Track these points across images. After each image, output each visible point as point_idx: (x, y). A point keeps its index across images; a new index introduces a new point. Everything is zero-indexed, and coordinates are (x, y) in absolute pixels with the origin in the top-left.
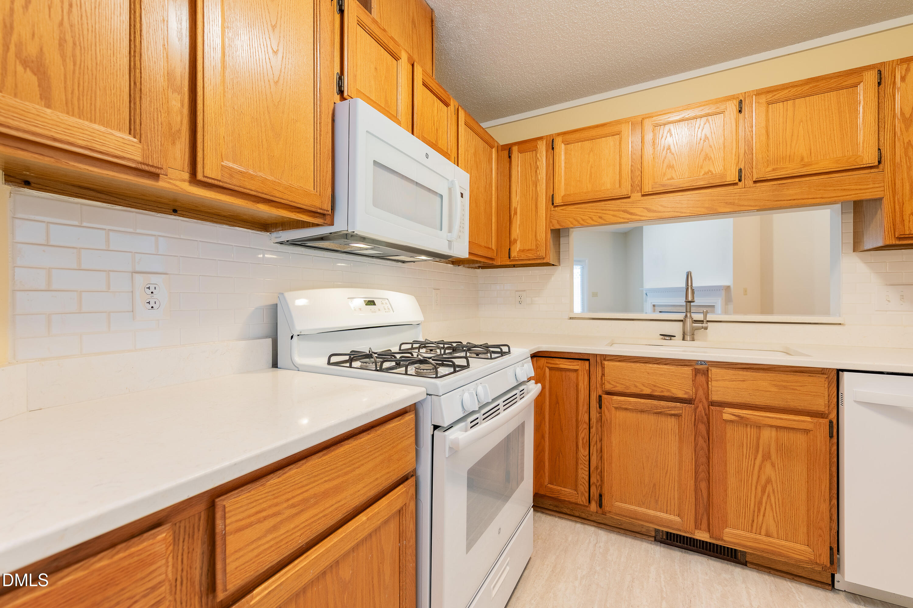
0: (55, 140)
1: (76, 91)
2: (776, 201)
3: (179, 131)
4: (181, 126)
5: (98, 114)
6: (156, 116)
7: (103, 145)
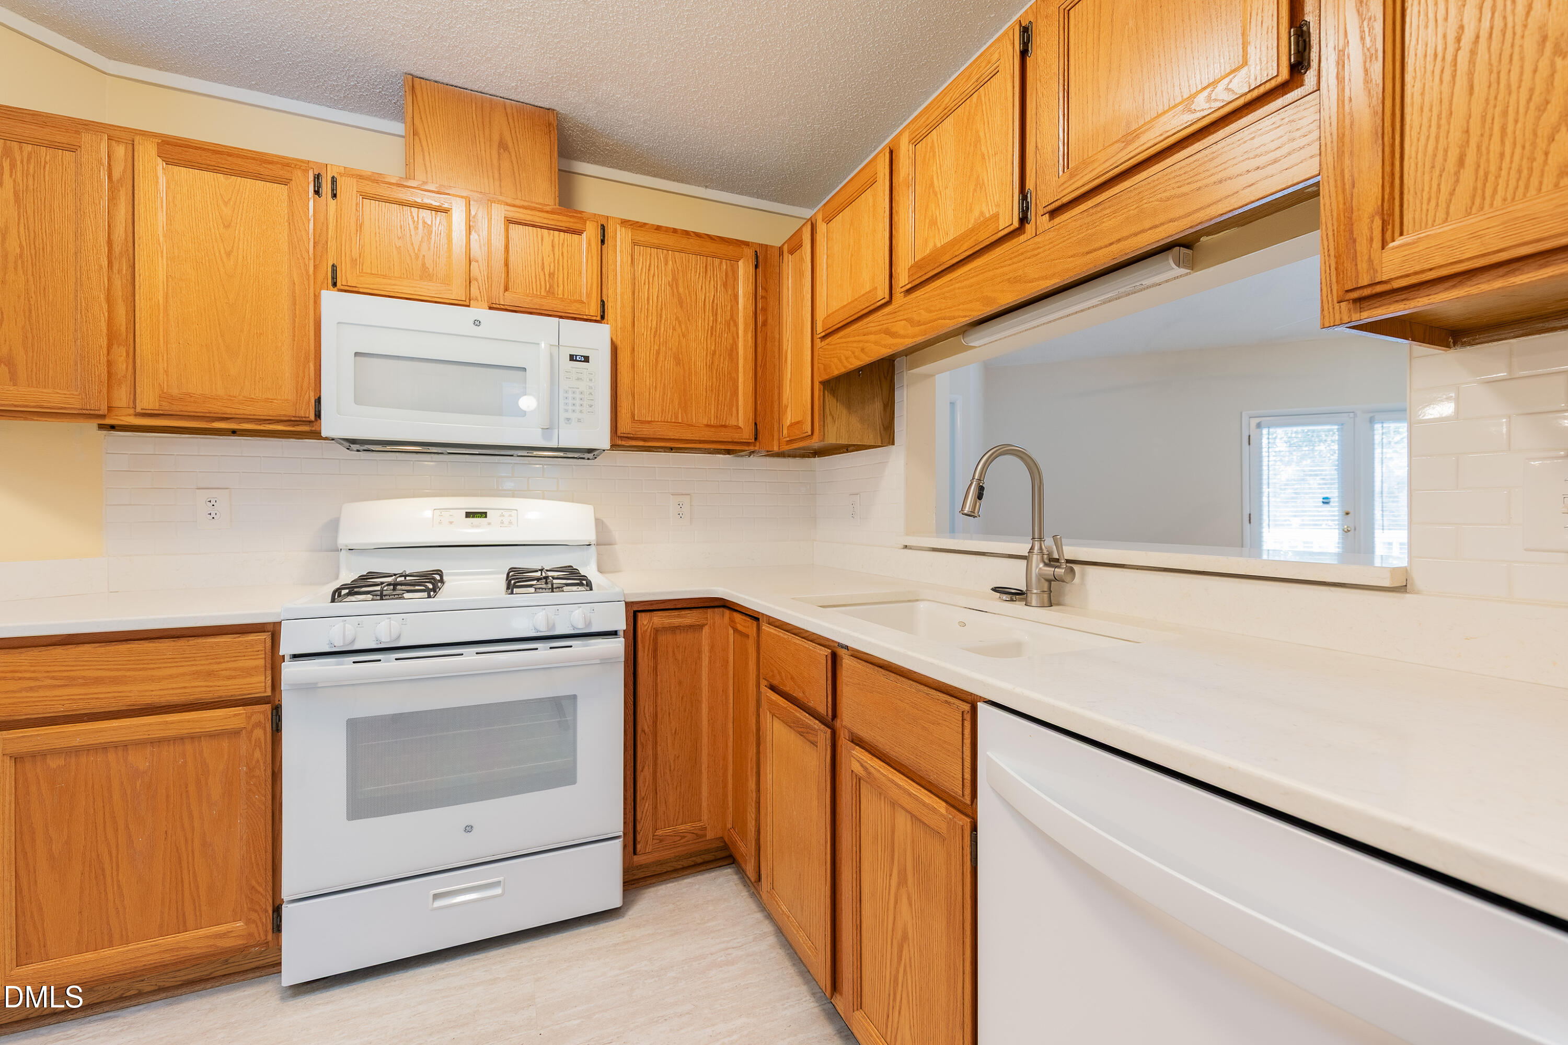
0: (16, 406)
1: (34, 369)
2: (1087, 253)
3: (125, 376)
4: (127, 372)
5: (50, 381)
6: (93, 371)
7: (50, 402)
